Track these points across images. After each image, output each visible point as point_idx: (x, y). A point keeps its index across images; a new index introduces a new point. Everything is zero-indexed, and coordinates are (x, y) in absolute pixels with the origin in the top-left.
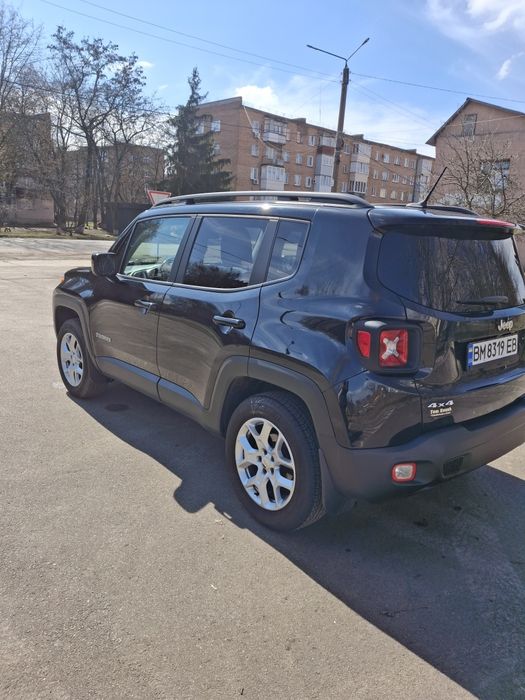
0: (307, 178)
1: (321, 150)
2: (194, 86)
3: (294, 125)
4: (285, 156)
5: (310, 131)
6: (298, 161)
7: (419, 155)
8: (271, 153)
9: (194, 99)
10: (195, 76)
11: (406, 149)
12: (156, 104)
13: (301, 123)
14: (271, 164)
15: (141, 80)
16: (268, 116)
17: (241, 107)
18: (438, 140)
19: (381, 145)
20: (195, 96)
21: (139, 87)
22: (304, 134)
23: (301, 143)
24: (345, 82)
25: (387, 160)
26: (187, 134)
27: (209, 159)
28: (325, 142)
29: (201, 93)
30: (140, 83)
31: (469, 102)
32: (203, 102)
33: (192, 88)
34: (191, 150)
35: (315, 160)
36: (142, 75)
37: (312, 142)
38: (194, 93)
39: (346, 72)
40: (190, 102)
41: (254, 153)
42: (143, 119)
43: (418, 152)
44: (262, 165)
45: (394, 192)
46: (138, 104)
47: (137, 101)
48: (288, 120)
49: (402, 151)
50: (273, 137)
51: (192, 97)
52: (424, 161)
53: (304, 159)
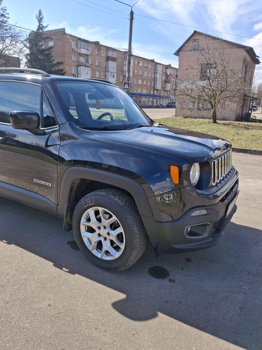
0: (102, 73)
1: (108, 58)
2: (40, 20)
3: (94, 45)
4: (90, 61)
5: (102, 48)
6: (97, 64)
7: (156, 63)
8: (82, 60)
9: (40, 27)
10: (40, 14)
11: (150, 59)
12: (17, 30)
13: (97, 43)
14: (83, 66)
15: (6, 15)
16: (80, 39)
17: (65, 34)
18: (180, 52)
19: (138, 57)
20: (41, 26)
21: (5, 19)
22: (99, 50)
23: (98, 55)
24: (132, 19)
25: (141, 65)
26: (38, 47)
27: (51, 62)
28: (110, 54)
29: (44, 24)
30: (5, 17)
31: (195, 32)
32: (45, 30)
33: (39, 21)
34: (40, 57)
35: (106, 64)
36: (6, 12)
37: (103, 54)
38: (40, 24)
39: (132, 13)
40: (38, 29)
41: (73, 59)
42: (10, 38)
43: (155, 61)
44: (78, 66)
45: (145, 82)
46: (6, 30)
47: (5, 28)
48: (91, 42)
49: (148, 60)
50: (83, 51)
51: (39, 26)
52: (159, 65)
53: (100, 63)
